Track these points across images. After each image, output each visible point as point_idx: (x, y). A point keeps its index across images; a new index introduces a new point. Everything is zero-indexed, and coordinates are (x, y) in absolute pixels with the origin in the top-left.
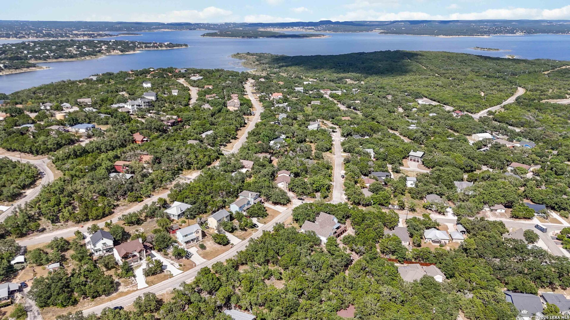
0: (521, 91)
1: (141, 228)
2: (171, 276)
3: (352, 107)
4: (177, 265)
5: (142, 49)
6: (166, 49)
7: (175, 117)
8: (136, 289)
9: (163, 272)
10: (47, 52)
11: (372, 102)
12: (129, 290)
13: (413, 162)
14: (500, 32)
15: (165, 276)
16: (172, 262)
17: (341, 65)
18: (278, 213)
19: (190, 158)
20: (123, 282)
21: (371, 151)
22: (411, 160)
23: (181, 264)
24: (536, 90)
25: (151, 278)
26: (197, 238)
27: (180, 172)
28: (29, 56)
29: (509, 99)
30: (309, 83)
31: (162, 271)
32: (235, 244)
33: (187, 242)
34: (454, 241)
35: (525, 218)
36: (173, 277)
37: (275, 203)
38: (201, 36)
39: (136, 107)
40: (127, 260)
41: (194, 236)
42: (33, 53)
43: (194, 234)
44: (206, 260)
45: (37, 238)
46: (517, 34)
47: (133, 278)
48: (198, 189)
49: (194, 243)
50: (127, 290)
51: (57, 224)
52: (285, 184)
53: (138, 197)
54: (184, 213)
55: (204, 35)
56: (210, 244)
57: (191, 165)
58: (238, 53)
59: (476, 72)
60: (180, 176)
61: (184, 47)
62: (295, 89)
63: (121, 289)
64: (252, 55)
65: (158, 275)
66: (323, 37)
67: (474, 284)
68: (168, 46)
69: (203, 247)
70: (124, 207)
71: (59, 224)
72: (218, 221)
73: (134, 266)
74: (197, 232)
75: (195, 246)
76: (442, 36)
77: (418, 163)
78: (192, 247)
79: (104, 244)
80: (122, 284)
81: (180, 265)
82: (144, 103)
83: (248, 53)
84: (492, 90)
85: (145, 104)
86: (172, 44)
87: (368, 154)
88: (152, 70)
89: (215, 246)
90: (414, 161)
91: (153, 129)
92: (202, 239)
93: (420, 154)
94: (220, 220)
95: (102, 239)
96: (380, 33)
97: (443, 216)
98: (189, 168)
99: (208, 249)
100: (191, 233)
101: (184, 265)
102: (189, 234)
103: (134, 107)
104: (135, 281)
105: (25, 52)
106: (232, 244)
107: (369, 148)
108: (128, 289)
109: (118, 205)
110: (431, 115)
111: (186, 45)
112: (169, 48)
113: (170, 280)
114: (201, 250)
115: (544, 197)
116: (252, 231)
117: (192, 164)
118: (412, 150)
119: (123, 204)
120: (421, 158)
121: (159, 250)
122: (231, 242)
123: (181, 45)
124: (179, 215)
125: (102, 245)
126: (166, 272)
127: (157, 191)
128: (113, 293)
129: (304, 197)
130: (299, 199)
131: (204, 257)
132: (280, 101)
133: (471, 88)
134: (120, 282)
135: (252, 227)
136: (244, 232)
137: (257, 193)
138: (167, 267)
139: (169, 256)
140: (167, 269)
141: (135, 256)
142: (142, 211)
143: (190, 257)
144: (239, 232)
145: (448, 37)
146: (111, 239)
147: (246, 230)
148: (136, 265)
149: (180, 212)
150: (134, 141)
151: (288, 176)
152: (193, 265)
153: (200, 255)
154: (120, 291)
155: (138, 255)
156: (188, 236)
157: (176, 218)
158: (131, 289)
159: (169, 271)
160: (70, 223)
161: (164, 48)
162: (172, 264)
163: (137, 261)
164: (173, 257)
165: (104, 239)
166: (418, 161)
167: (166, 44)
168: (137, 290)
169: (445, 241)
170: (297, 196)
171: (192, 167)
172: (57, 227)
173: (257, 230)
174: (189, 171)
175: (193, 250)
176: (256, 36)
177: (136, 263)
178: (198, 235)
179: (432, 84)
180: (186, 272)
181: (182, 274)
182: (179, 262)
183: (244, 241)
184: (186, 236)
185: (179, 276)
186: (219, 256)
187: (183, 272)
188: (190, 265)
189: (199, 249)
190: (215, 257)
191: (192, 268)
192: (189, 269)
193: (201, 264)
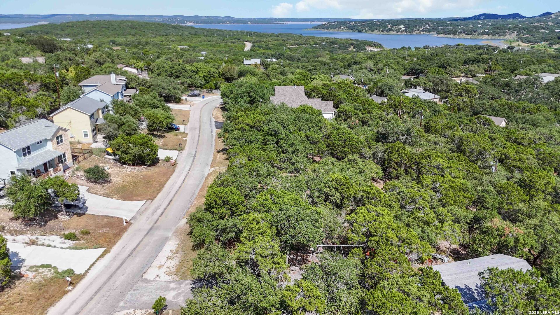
2: (69, 278)
4: (56, 240)
9: (20, 276)
15: (39, 287)
16: (28, 237)
18: (185, 111)
23: (67, 232)
36: (81, 277)
41: (52, 150)
43: (50, 146)
44: (140, 203)
72: (90, 116)
81: (71, 237)
92: (74, 162)
100: (41, 144)
101: (87, 233)
102: (36, 147)
106: (168, 160)
114: (99, 186)
126: (31, 275)
130: (190, 96)
135: (170, 130)
136: (162, 139)
138: (23, 257)
143: (85, 208)
147: (164, 137)
153: (108, 196)
156: (33, 154)
159: (43, 266)
162: (33, 243)
170: (182, 92)
173: (185, 134)
178: (61, 149)
180: (115, 249)
181: (108, 256)
182: (52, 232)
183: (185, 152)
184: (27, 151)
185: (107, 267)
186: (167, 186)
187: (101, 250)
188: (107, 225)
189: (91, 184)
190: (159, 191)
191: (123, 230)
192: (118, 236)
193: (140, 212)
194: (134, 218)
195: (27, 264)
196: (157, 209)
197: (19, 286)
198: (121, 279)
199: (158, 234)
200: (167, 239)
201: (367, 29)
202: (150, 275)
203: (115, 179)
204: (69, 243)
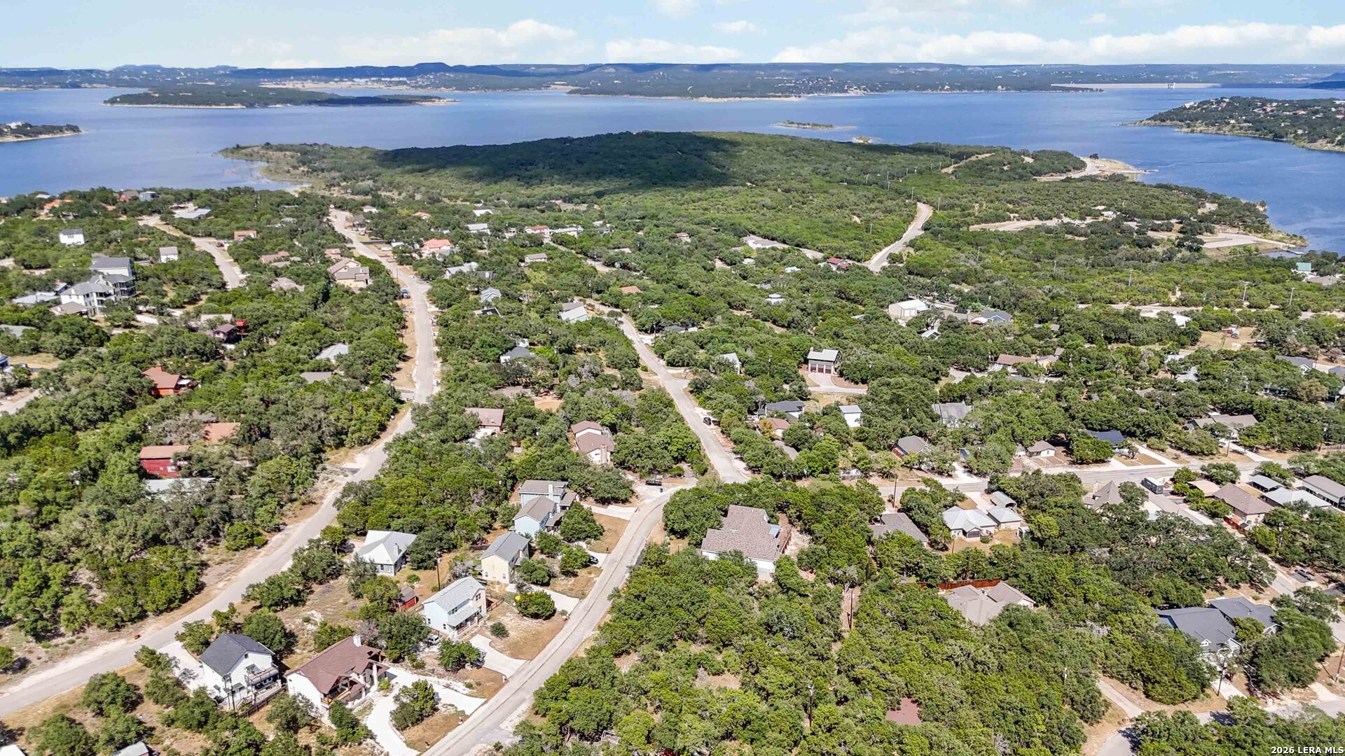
0: (924, 212)
1: (313, 612)
2: (462, 716)
3: (617, 265)
4: (460, 686)
6: (16, 140)
7: (228, 317)
9: (437, 710)
13: (818, 374)
14: (819, 89)
15: (446, 718)
16: (445, 681)
18: (622, 523)
19: (338, 419)
21: (732, 357)
22: (813, 369)
23: (468, 681)
24: (952, 207)
25: (415, 732)
26: (479, 613)
27: (323, 456)
29: (910, 228)
30: (489, 214)
31: (433, 708)
32: (569, 612)
33: (460, 627)
34: (1003, 526)
35: (1097, 462)
36: (468, 717)
37: (604, 501)
38: (105, 102)
39: (95, 298)
40: (337, 700)
41: (472, 607)
43: (471, 603)
44: (521, 662)
45: (14, 689)
46: (852, 93)
47: (369, 741)
48: (413, 491)
49: (475, 625)
51: (54, 642)
52: (605, 453)
54: (404, 557)
55: (113, 101)
56: (512, 621)
57: (344, 437)
59: (824, 175)
60: (326, 464)
61: (68, 134)
62: (467, 229)
64: (281, 148)
65: (426, 721)
67: (1097, 606)
68: (18, 131)
69: (499, 631)
70: (224, 567)
71: (59, 640)
72: (510, 563)
73: (355, 711)
74: (477, 597)
75: (480, 632)
76: (705, 99)
77: (829, 376)
78: (476, 635)
79: (251, 669)
81: (469, 686)
82: (115, 285)
83: (268, 144)
84: (874, 210)
85: (118, 290)
86: (31, 126)
87: (729, 366)
89: (526, 623)
90: (821, 370)
91: (191, 353)
92: (487, 611)
93: (830, 354)
94: (513, 559)
95: (246, 656)
96: (571, 92)
97: (949, 479)
98: (340, 444)
100: (464, 603)
101: (479, 684)
102: (461, 606)
103: (91, 299)
104: (378, 747)
106: (564, 613)
107: (727, 352)
109: (205, 564)
110: (789, 270)
111: (75, 129)
112: (24, 138)
113: (462, 728)
114: (499, 640)
115: (1109, 417)
116: (590, 573)
117: (346, 434)
118: (812, 349)
119: (217, 559)
120: (834, 362)
121: (397, 659)
122: (559, 607)
123: (60, 129)
124: (397, 565)
125: (246, 672)
126: (443, 709)
127: (290, 513)
129: (658, 477)
130: (648, 483)
131: (514, 656)
132: (457, 257)
133: (830, 207)
135: (585, 566)
136: (573, 579)
137: (560, 483)
138: (441, 696)
139: (428, 667)
141: (353, 683)
143: (483, 661)
144: (562, 582)
145: (720, 100)
146: (264, 652)
147: (575, 575)
148: (360, 708)
149: (394, 556)
150: (155, 392)
151: (600, 433)
152: (499, 681)
153: (502, 651)
156: (458, 611)
159: (450, 705)
160: (92, 632)
161: (11, 139)
162: (448, 686)
164: (441, 670)
165: (250, 655)
166: (828, 371)
167: (13, 125)
169: (989, 529)
170: (641, 477)
171: (347, 441)
172: (57, 650)
173: (600, 570)
174: (342, 451)
175: (480, 642)
176: (265, 99)
177: (357, 701)
178: (478, 604)
179: (754, 205)
180: (492, 701)
181: (486, 705)
182: (460, 679)
183: (585, 601)
184: (455, 610)
185: (483, 713)
186: (548, 646)
187: (484, 700)
188: (493, 680)
189: (493, 637)
190: (540, 651)
191: (502, 686)
192: (497, 690)
193: (518, 672)
194: (512, 677)
195: (443, 702)
196: (530, 670)
197: (437, 715)
198: (487, 724)
199: (521, 695)
200: (524, 700)
201: (1300, 132)
202: (502, 726)
203: (512, 633)
204: (468, 691)
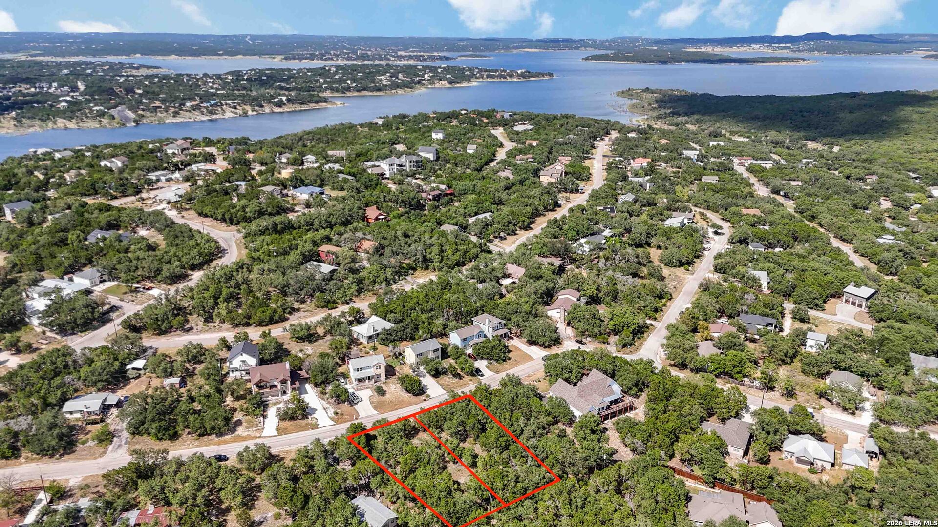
1: (310, 348)
2: (315, 426)
3: (782, 193)
4: (331, 411)
5: (481, 80)
6: (518, 80)
8: (259, 435)
9: (307, 418)
10: (349, 82)
11: (826, 187)
12: (249, 435)
13: (850, 307)
15: (307, 424)
16: (327, 406)
17: (805, 114)
18: (529, 358)
19: (432, 253)
20: (247, 421)
21: (763, 275)
22: (847, 301)
23: (338, 411)
25: (287, 424)
26: (378, 376)
27: (411, 272)
28: (324, 86)
31: (305, 416)
32: (432, 397)
33: (360, 380)
36: (318, 428)
37: (533, 343)
38: (583, 59)
39: (396, 167)
40: (261, 391)
41: (372, 372)
42: (330, 82)
43: (372, 370)
44: (376, 412)
45: (177, 339)
47: (262, 418)
48: (415, 300)
49: (371, 383)
50: (247, 433)
52: (563, 312)
53: (329, 302)
54: (378, 335)
55: (587, 59)
56: (394, 389)
57: (430, 264)
58: (629, 89)
60: (408, 278)
61: (547, 77)
63: (240, 431)
64: (653, 92)
65: (298, 421)
66: (801, 63)
68: (522, 75)
69: (381, 392)
70: (306, 314)
71: (212, 324)
72: (418, 355)
73: (270, 402)
74: (378, 368)
75: (371, 388)
77: (859, 309)
78: (367, 388)
79: (244, 362)
80: (244, 424)
81: (336, 413)
82: (410, 162)
83: (647, 88)
86: (529, 72)
87: (755, 281)
88: (463, 112)
89: (402, 393)
90: (853, 304)
92: (386, 379)
93: (866, 292)
94: (422, 354)
97: (850, 416)
98: (427, 268)
99: (387, 396)
100: (368, 368)
101: (342, 415)
102: (365, 368)
104: (262, 423)
105: (321, 80)
106: (428, 396)
107: (762, 270)
108: (249, 433)
109: (298, 310)
111: (551, 75)
112: (522, 80)
113: (309, 432)
114: (377, 396)
116: (471, 380)
118: (852, 283)
119: (306, 309)
120: (868, 299)
121: (316, 385)
122: (429, 392)
123: (543, 75)
124: (370, 337)
125: (241, 363)
126: (310, 419)
127: (363, 297)
128: (227, 434)
129: (588, 339)
130: (577, 341)
131: (375, 408)
132: (642, 171)
134: (243, 420)
135: (472, 374)
136: (457, 380)
137: (500, 320)
138: (316, 412)
139: (327, 395)
140: (314, 415)
141: (275, 386)
142: (320, 323)
143: (356, 404)
144: (448, 379)
146: (253, 356)
147: (460, 377)
148: (274, 401)
149: (372, 333)
150: (364, 218)
151: (575, 300)
152: (354, 417)
153: (372, 403)
154: (237, 433)
155: (279, 385)
156: (362, 371)
157: (364, 341)
158: (253, 434)
159: (317, 419)
160: (226, 325)
161: (516, 79)
162: (325, 409)
163: (278, 396)
164: (332, 400)
165: (244, 354)
166: (860, 306)
167: (519, 72)
168: (260, 437)
169: (824, 463)
171: (431, 267)
172: (208, 328)
173: (480, 381)
174: (427, 272)
175: (365, 394)
176: (676, 59)
177: (276, 397)
178: (378, 372)
180: (337, 426)
181: (332, 427)
182: (336, 408)
184: (359, 370)
185: (325, 430)
186: (398, 410)
187: (333, 423)
188: (350, 415)
189: (375, 394)
190: (391, 411)
191: (351, 420)
192: (345, 421)
193: (367, 417)
194: (361, 418)
196: (374, 419)
197: (304, 421)
198: (320, 436)
204: (333, 415)
